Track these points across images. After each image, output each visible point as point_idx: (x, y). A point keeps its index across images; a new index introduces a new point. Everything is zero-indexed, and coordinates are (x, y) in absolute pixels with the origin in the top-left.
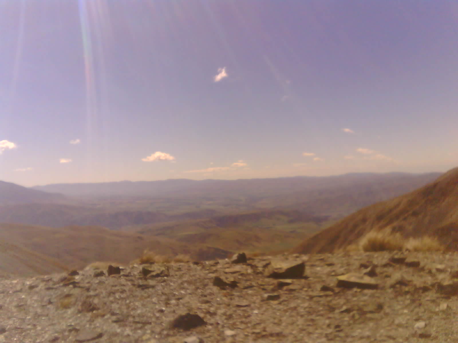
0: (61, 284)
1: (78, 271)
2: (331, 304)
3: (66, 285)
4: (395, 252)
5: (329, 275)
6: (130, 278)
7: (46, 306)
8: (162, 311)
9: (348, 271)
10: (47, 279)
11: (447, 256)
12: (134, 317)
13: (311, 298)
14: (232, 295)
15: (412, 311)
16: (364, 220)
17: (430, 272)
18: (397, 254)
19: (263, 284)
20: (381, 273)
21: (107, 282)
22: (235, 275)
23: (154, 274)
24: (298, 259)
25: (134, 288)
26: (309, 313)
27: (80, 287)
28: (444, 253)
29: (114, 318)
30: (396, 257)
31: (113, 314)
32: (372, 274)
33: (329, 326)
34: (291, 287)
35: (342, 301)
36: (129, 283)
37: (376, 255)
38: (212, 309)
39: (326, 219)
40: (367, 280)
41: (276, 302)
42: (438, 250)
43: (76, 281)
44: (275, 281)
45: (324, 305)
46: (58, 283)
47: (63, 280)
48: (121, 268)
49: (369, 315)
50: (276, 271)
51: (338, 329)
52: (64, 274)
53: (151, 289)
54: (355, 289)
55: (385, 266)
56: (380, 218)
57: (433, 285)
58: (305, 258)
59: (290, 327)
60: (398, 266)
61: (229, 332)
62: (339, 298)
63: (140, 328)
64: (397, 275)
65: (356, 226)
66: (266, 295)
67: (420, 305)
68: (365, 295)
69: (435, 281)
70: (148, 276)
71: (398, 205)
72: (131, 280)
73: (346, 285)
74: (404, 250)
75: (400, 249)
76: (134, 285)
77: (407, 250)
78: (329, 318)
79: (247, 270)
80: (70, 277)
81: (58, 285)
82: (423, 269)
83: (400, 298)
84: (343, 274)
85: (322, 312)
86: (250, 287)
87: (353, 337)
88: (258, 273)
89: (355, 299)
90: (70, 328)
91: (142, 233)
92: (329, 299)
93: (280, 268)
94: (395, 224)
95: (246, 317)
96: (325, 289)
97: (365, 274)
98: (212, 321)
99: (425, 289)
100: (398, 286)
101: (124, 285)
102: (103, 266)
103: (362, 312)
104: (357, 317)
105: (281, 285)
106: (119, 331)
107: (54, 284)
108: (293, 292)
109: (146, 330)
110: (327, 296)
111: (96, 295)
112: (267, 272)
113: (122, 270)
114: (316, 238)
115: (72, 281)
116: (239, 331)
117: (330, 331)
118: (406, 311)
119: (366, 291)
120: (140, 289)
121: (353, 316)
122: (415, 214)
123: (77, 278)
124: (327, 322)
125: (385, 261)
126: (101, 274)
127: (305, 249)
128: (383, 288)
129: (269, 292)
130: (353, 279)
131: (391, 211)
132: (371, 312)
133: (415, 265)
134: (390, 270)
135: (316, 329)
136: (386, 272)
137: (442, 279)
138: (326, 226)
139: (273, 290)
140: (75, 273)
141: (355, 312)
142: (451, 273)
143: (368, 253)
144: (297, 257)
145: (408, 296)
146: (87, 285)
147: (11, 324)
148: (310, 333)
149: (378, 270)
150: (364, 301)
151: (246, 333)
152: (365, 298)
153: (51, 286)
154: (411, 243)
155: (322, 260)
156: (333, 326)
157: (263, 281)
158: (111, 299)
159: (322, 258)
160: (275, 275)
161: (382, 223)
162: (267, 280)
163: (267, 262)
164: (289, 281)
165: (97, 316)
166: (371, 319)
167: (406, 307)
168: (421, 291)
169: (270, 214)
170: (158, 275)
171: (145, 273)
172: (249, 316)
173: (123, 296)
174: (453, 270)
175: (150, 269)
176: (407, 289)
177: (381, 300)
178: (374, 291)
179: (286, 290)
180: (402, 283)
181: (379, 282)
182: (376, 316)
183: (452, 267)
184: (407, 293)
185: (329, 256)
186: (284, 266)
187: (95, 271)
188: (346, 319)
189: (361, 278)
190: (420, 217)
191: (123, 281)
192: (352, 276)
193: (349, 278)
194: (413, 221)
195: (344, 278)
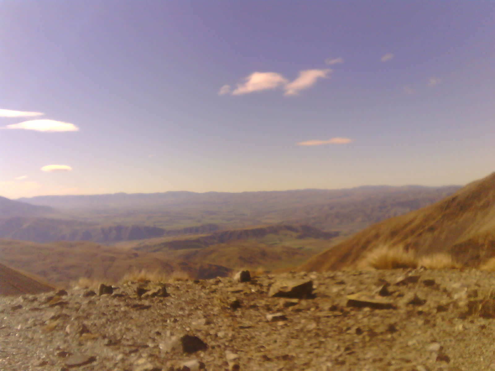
0: (48, 305)
1: (66, 291)
2: (339, 325)
3: (52, 306)
4: (409, 269)
5: (338, 295)
6: (123, 298)
7: (31, 327)
8: (158, 333)
9: (359, 291)
10: (33, 299)
11: (464, 275)
12: (128, 340)
13: (319, 318)
14: (236, 316)
15: (426, 332)
16: (377, 236)
17: (445, 291)
18: (410, 272)
19: (268, 303)
20: (394, 292)
21: (97, 303)
22: (237, 295)
23: (150, 293)
24: (305, 277)
25: (127, 308)
26: (317, 335)
27: (67, 308)
28: (462, 270)
29: (106, 341)
30: (410, 275)
31: (104, 337)
32: (384, 293)
33: (338, 348)
34: (297, 307)
35: (351, 322)
36: (122, 303)
37: (388, 273)
38: (212, 332)
39: (336, 234)
40: (379, 299)
41: (281, 323)
42: (453, 268)
43: (64, 301)
44: (282, 301)
45: (332, 326)
46: (45, 303)
47: (50, 299)
48: (113, 287)
49: (380, 337)
50: (282, 290)
51: (348, 352)
52: (51, 294)
53: (145, 310)
54: (367, 309)
55: (398, 284)
56: (393, 234)
57: (448, 305)
58: (313, 276)
59: (298, 350)
60: (410, 285)
61: (231, 356)
62: (348, 319)
63: (136, 351)
64: (409, 295)
65: (368, 242)
66: (270, 317)
67: (434, 325)
68: (377, 315)
69: (450, 301)
70: (143, 296)
71: (411, 222)
72: (125, 300)
73: (357, 305)
74: (419, 268)
75: (414, 267)
76: (128, 305)
77: (422, 267)
78: (339, 340)
79: (250, 289)
80: (57, 297)
81: (44, 306)
82: (437, 288)
83: (413, 319)
84: (352, 293)
85: (330, 334)
86: (255, 307)
87: (365, 360)
88: (262, 292)
89: (365, 320)
90: (58, 352)
91: (137, 249)
92: (337, 320)
93: (286, 287)
94: (409, 240)
95: (249, 340)
96: (333, 308)
97: (376, 293)
98: (213, 343)
99: (441, 308)
100: (411, 305)
101: (116, 306)
102: (96, 286)
103: (372, 334)
104: (367, 339)
105: (287, 305)
106: (111, 354)
107: (40, 305)
108: (301, 313)
109: (143, 352)
110: (335, 316)
111: (87, 318)
112: (272, 292)
113: (115, 289)
114: (326, 256)
115: (60, 301)
116: (242, 354)
117: (338, 353)
118: (419, 332)
119: (377, 311)
120: (135, 309)
121: (364, 338)
122: (432, 229)
123: (64, 297)
124: (336, 345)
125: (400, 279)
126: (92, 293)
127: (315, 267)
128: (395, 308)
129: (273, 313)
130: (363, 299)
131: (406, 226)
132: (382, 333)
133: (430, 283)
134: (402, 288)
135: (325, 352)
136: (398, 291)
137: (457, 300)
138: (336, 242)
139: (279, 311)
140: (63, 293)
141: (365, 333)
142: (467, 292)
143: (381, 271)
144: (306, 275)
145: (421, 317)
146: (76, 306)
148: (318, 356)
149: (391, 289)
150: (375, 322)
151: (249, 357)
152: (376, 318)
153: (37, 307)
154: (426, 261)
155: (333, 278)
156: (343, 349)
157: (267, 301)
158: (104, 320)
159: (332, 275)
160: (280, 294)
161: (396, 239)
162: (270, 300)
163: (272, 281)
164: (295, 300)
165: (87, 340)
166: (383, 340)
167: (420, 328)
168: (435, 311)
169: (275, 230)
170: (154, 295)
171: (140, 291)
172: (253, 338)
173: (117, 316)
174: (469, 290)
175: (145, 289)
176: (420, 309)
177: (392, 321)
178: (386, 311)
179: (292, 310)
180: (416, 302)
181: (391, 301)
182: (389, 336)
183: (468, 286)
184: (420, 313)
185: (339, 273)
186: (291, 285)
187: (85, 290)
188: (356, 341)
189: (373, 297)
190: (436, 233)
191: (115, 302)
192: (363, 295)
193: (359, 297)
194: (429, 237)
195: (353, 297)
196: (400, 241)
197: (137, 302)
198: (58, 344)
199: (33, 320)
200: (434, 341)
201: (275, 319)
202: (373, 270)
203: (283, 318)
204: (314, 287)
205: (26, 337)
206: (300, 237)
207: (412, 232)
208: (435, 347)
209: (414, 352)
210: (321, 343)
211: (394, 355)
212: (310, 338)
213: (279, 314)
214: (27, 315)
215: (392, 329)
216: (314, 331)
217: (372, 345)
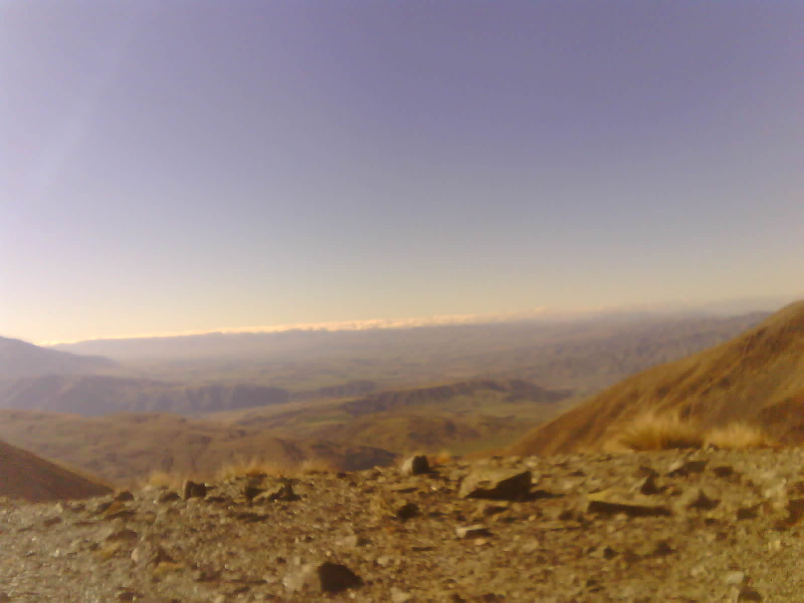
0: (102, 516)
1: (131, 493)
2: (576, 544)
3: (110, 518)
4: (689, 450)
5: (574, 493)
6: (224, 504)
7: (76, 553)
8: (281, 561)
9: (607, 486)
10: (78, 507)
11: (780, 457)
12: (232, 572)
13: (543, 532)
14: (406, 531)
15: (721, 553)
16: (634, 396)
17: (750, 484)
18: (691, 454)
19: (459, 509)
20: (666, 488)
21: (182, 512)
22: (408, 495)
23: (266, 495)
24: (518, 466)
25: (229, 520)
26: (541, 561)
27: (133, 521)
28: (776, 450)
29: (197, 574)
30: (692, 459)
31: (194, 567)
32: (648, 489)
33: (576, 581)
34: (505, 514)
35: (594, 538)
36: (220, 512)
37: (653, 456)
38: (368, 558)
39: (568, 394)
40: (642, 500)
41: (480, 541)
42: (762, 446)
43: (129, 510)
44: (482, 505)
45: (565, 546)
46: (97, 513)
47: (105, 507)
48: (206, 485)
49: (645, 562)
50: (480, 486)
51: (592, 587)
52: (108, 498)
53: (259, 523)
54: (621, 517)
55: (671, 475)
56: (662, 392)
57: (755, 507)
58: (531, 463)
59: (509, 586)
60: (693, 475)
61: (399, 596)
62: (591, 533)
63: (244, 590)
64: (691, 493)
65: (621, 406)
66: (462, 531)
67: (734, 542)
68: (639, 526)
69: (759, 501)
70: (255, 499)
71: (690, 372)
72: (226, 507)
73: (604, 510)
74: (705, 447)
75: (697, 445)
76: (231, 515)
77: (711, 446)
78: (577, 568)
79: (429, 486)
80: (117, 503)
81: (95, 518)
82: (738, 481)
83: (700, 532)
84: (597, 490)
85: (562, 559)
86: (437, 515)
88: (449, 491)
89: (619, 535)
90: (119, 593)
91: (245, 423)
92: (573, 534)
93: (487, 482)
94: (689, 401)
95: (429, 570)
96: (566, 516)
97: (636, 489)
98: (370, 576)
99: (745, 514)
100: (694, 509)
101: (212, 516)
102: (178, 485)
103: (631, 557)
104: (623, 566)
105: (491, 511)
106: (205, 595)
107: (89, 517)
108: (513, 525)
109: (257, 593)
110: (570, 529)
111: (165, 536)
112: (464, 491)
113: (210, 488)
114: (550, 430)
115: (121, 510)
116: (418, 594)
117: (577, 590)
118: (708, 554)
119: (638, 520)
120: (242, 521)
121: (617, 564)
122: (725, 383)
123: (128, 504)
124: (572, 576)
125: (675, 465)
126: (173, 496)
127: (533, 448)
128: (669, 514)
129: (466, 525)
130: (615, 499)
131: (682, 378)
132: (647, 556)
133: (724, 472)
134: (679, 481)
135: (555, 588)
136: (674, 485)
137: (770, 499)
139: (476, 521)
140: (127, 496)
141: (619, 557)
142: (786, 485)
143: (643, 453)
144: (519, 462)
145: (712, 528)
146: (148, 517)
147: (17, 587)
148: (541, 595)
149: (660, 482)
150: (635, 537)
151: (430, 597)
152: (639, 532)
153: (84, 520)
154: (717, 436)
155: (564, 466)
156: (583, 584)
157: (457, 505)
158: (193, 540)
159: (562, 461)
160: (479, 494)
161: (666, 400)
162: (462, 503)
163: (465, 472)
164: (502, 504)
165: (166, 572)
166: (650, 568)
167: (710, 546)
168: (734, 518)
169: (466, 388)
170: (273, 497)
171: (251, 492)
172: (435, 566)
173: (215, 533)
174: (790, 482)
175: (258, 487)
176: (710, 515)
177: (665, 535)
178: (653, 519)
179: (498, 520)
180: (703, 503)
181: (662, 503)
182: (659, 561)
183: (788, 476)
184: (710, 522)
185: (575, 458)
186: (495, 478)
187: (162, 492)
188: (606, 569)
189: (630, 497)
190: (733, 389)
191: (210, 509)
192: (613, 494)
193: (608, 497)
194: (720, 395)
195: (599, 497)
196: (673, 404)
197: (246, 510)
198: (119, 580)
199: (78, 541)
200: (734, 567)
201: (471, 535)
202: (630, 452)
203: (483, 533)
204: (534, 481)
205: (67, 570)
206: (510, 400)
207: (693, 388)
208: (736, 577)
209: (702, 587)
210: (546, 573)
211: (668, 591)
212: (528, 566)
213: (477, 527)
214: (70, 534)
215: (664, 549)
216: (536, 554)
217: (631, 577)
